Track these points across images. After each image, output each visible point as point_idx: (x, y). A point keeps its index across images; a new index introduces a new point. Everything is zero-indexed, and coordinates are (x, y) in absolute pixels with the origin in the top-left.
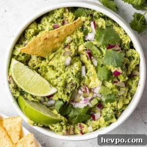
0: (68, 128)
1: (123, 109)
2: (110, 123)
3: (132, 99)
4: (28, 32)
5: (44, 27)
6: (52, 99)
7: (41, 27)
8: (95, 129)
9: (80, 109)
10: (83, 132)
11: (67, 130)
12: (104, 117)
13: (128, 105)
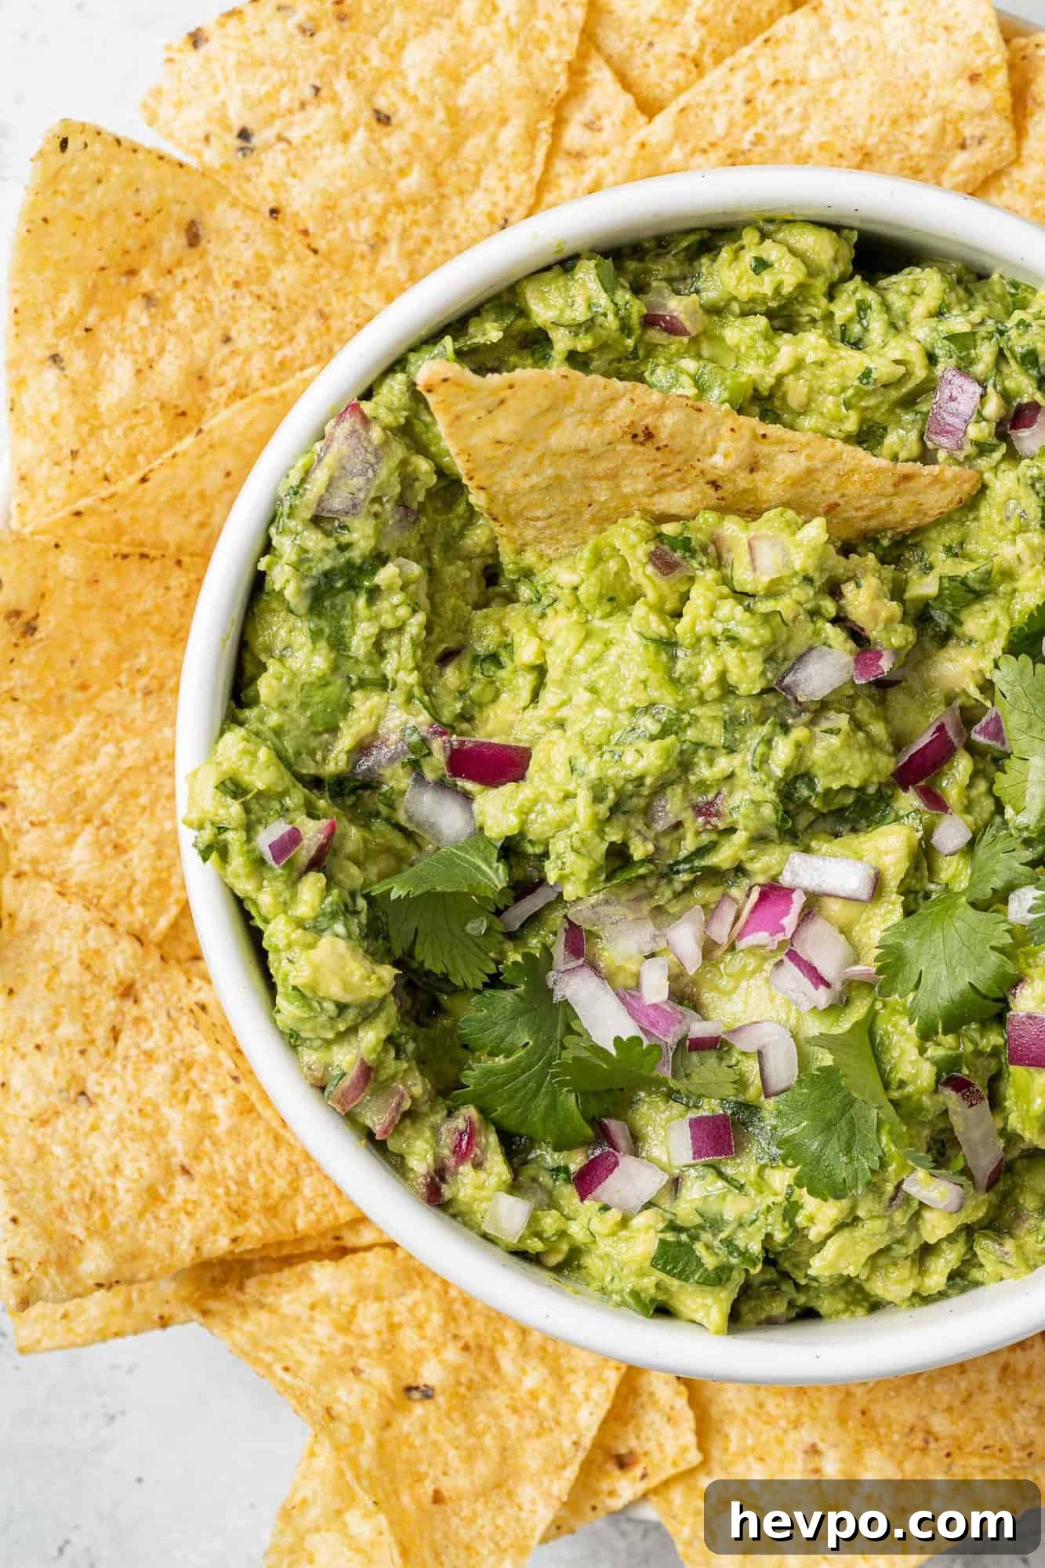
0: (391, 1065)
1: (825, 1305)
2: (663, 1311)
3: (942, 1295)
4: (748, 258)
5: (877, 324)
6: (468, 797)
7: (862, 308)
8: (536, 1245)
9: (569, 1030)
10: (447, 1191)
11: (368, 1073)
12: (673, 1227)
13: (875, 1306)
